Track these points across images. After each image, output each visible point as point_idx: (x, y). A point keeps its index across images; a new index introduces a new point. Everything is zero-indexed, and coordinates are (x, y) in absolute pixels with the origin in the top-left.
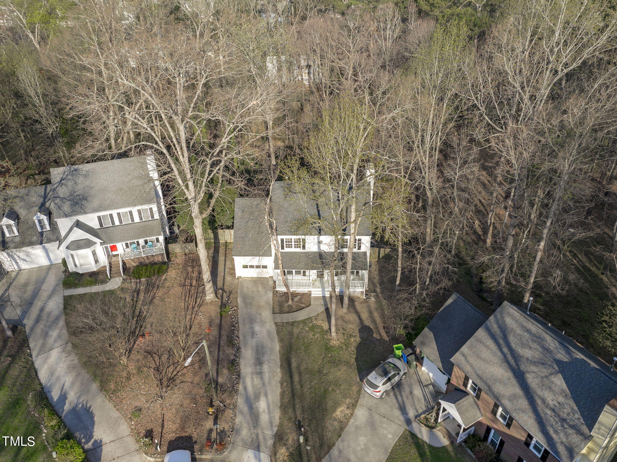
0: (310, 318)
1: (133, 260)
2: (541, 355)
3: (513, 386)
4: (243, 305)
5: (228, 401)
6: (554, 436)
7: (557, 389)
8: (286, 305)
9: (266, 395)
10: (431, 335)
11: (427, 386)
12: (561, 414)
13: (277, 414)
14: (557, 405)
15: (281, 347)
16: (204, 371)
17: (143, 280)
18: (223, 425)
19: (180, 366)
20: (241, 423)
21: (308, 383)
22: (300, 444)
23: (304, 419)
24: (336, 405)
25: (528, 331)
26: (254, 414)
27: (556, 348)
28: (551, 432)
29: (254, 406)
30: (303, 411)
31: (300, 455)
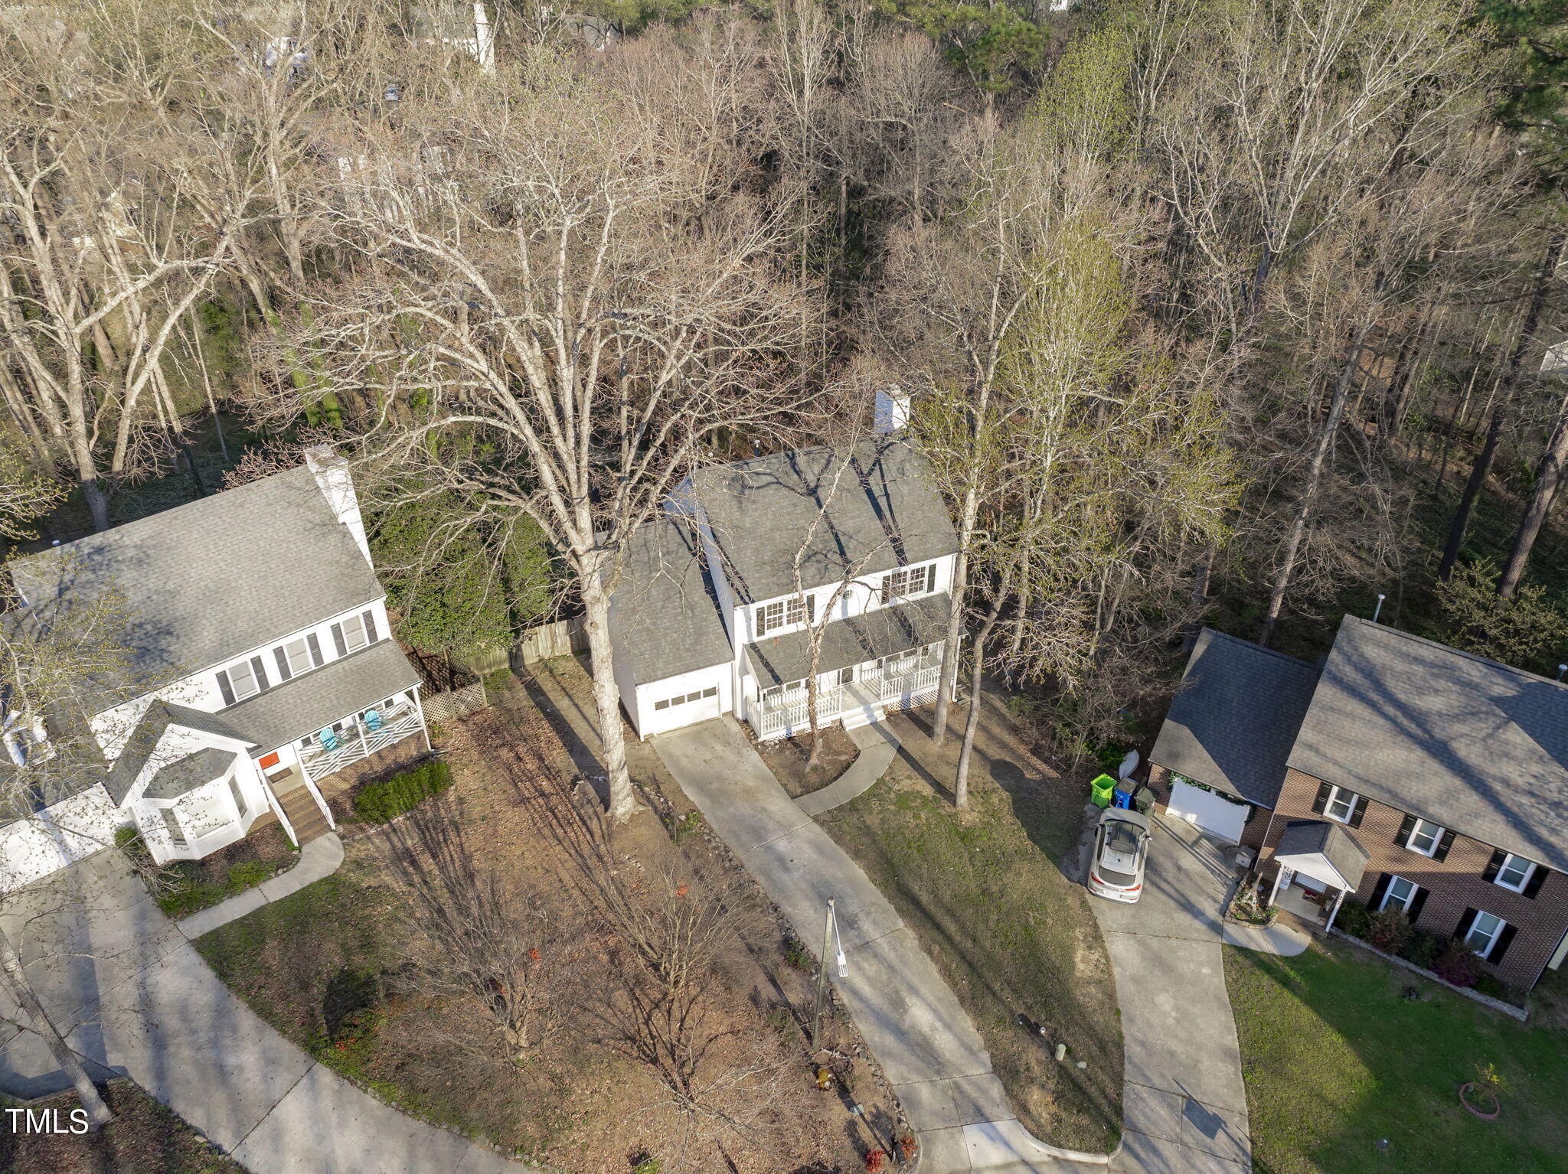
0: (880, 782)
1: (339, 775)
2: (1462, 698)
3: (1436, 774)
4: (708, 803)
5: (842, 1041)
6: (1553, 839)
7: (1519, 753)
8: (808, 769)
9: (913, 990)
10: (1186, 732)
11: (1196, 842)
12: (1548, 794)
13: (967, 1023)
14: (1532, 781)
15: (868, 869)
16: (741, 996)
17: (398, 820)
18: (867, 1102)
19: (676, 1004)
20: (904, 1078)
21: (981, 926)
22: (1061, 1067)
23: (1029, 1008)
24: (1067, 952)
25: (1418, 660)
26: (918, 1045)
27: (1485, 676)
28: (1544, 833)
29: (906, 1026)
30: (1014, 991)
31: (1077, 1087)
